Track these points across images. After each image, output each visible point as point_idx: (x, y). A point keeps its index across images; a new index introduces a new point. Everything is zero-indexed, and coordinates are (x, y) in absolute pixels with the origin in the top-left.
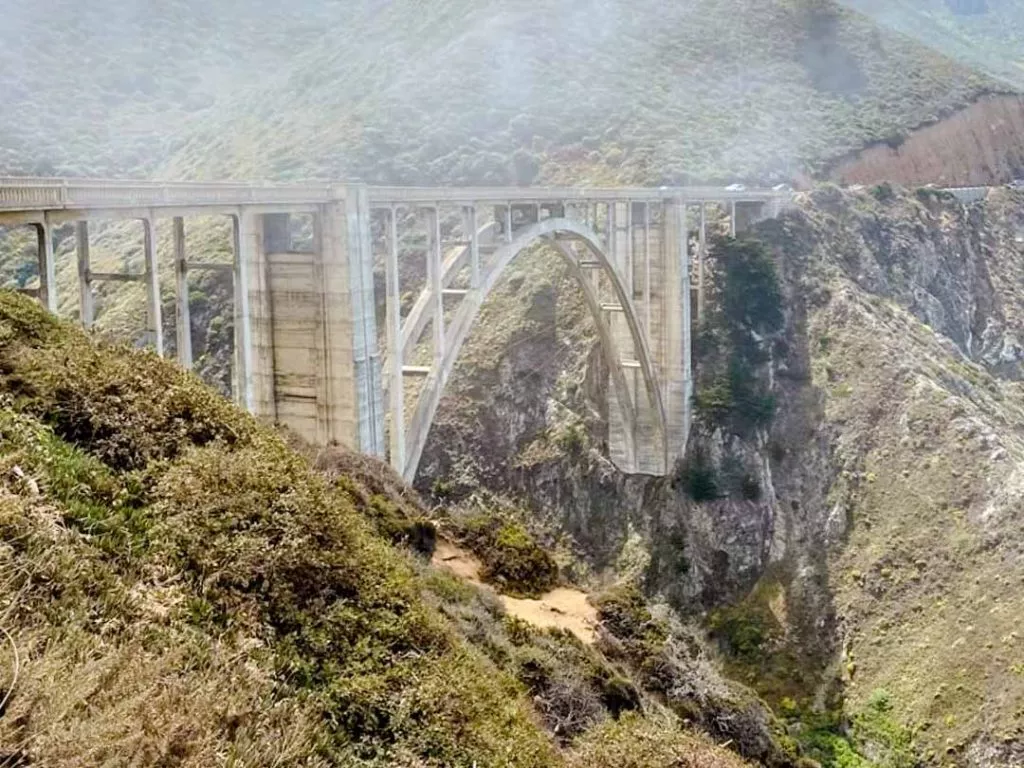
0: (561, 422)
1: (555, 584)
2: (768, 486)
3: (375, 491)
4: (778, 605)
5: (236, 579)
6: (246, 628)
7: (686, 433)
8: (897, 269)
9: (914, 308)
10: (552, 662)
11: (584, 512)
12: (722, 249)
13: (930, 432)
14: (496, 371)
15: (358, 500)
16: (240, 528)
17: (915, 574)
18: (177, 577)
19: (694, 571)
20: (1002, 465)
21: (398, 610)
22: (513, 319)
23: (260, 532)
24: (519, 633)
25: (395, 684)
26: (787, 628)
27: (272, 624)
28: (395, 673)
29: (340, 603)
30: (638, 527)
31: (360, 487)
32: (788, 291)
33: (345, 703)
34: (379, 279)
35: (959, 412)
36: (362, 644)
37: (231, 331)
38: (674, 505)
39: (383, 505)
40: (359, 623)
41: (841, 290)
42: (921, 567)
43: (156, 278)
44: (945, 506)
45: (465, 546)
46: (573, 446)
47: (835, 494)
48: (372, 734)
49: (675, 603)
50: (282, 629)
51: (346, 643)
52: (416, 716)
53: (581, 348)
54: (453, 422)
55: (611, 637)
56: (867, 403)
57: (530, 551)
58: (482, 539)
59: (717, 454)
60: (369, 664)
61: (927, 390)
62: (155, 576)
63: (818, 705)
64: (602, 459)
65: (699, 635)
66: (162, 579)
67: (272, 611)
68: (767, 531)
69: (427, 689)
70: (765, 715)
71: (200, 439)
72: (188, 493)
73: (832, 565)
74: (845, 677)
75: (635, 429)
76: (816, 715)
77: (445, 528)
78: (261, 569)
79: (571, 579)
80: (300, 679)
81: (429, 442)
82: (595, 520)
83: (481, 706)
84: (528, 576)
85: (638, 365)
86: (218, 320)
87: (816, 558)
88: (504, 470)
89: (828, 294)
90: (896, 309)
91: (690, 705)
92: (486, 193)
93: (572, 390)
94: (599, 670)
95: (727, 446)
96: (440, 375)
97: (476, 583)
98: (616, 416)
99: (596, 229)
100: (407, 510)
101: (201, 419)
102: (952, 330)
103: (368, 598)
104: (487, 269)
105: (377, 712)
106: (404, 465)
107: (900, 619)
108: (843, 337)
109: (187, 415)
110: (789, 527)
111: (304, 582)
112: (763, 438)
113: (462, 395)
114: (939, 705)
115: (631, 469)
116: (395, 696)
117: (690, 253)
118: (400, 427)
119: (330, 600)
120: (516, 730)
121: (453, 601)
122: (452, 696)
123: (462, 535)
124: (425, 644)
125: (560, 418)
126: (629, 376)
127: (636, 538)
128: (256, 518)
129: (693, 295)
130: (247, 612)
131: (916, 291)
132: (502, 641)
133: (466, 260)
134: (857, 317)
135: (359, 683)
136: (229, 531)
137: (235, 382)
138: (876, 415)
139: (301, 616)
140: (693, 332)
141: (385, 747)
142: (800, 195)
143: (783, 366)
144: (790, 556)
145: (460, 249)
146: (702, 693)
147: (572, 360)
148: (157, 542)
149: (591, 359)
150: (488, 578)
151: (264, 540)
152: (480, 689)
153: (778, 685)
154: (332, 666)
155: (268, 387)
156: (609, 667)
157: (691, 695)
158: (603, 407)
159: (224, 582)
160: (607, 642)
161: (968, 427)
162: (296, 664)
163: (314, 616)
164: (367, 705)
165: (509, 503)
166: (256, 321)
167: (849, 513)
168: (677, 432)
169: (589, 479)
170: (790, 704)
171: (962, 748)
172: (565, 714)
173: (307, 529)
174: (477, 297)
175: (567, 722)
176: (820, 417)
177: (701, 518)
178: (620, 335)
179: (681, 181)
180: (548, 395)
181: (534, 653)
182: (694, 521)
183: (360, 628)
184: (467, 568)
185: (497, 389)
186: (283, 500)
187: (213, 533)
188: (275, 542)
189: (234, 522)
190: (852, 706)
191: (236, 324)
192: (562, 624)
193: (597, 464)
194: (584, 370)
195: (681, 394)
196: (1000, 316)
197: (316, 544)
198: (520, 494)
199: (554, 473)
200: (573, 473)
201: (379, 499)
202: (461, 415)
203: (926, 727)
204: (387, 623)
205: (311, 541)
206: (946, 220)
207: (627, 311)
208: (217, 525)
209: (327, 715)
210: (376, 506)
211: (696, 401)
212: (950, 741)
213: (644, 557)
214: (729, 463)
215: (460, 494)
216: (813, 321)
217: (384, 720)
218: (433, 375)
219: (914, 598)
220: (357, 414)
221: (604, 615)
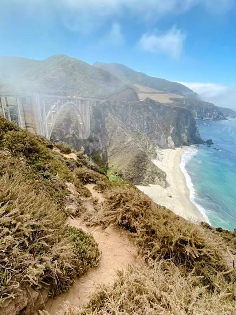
0: (72, 132)
1: (71, 153)
2: (100, 140)
3: (43, 140)
4: (101, 155)
5: (19, 150)
6: (21, 157)
7: (89, 133)
8: (117, 112)
9: (119, 118)
10: (70, 162)
11: (75, 144)
12: (94, 108)
13: (119, 134)
14: (61, 124)
15: (40, 141)
16: (18, 143)
17: (117, 151)
18: (9, 150)
19: (90, 151)
20: (127, 138)
21: (45, 154)
22: (64, 117)
23: (22, 143)
24: (65, 159)
25: (45, 164)
26: (102, 157)
27: (25, 156)
28: (45, 162)
29: (36, 153)
30: (83, 146)
31: (40, 139)
32: (103, 114)
33: (38, 166)
34: (42, 109)
35: (123, 131)
36: (40, 159)
37: (17, 116)
38: (88, 143)
39: (44, 142)
40: (39, 156)
41: (110, 115)
42: (118, 150)
43: (3, 107)
44: (121, 143)
45: (57, 148)
46: (74, 135)
47: (108, 141)
48: (42, 170)
49: (88, 155)
50: (27, 157)
51: (37, 158)
52: (48, 167)
53: (74, 121)
54: (55, 131)
55: (79, 159)
56: (112, 130)
57: (67, 148)
58: (60, 147)
59: (93, 136)
60: (41, 161)
61: (119, 128)
62: (5, 150)
63: (105, 166)
64: (78, 137)
65: (90, 159)
66: (6, 150)
67: (25, 154)
68: (100, 146)
69: (50, 164)
70: (98, 167)
71: (11, 130)
72: (9, 138)
73: (107, 150)
74: (109, 163)
75: (82, 133)
76: (105, 168)
77: (54, 146)
78: (22, 148)
79: (73, 152)
80: (30, 163)
81: (52, 134)
82: (77, 145)
83: (58, 166)
84: (67, 152)
85: (82, 124)
86: (15, 115)
87: (105, 149)
88: (64, 138)
89: (108, 115)
90: (116, 117)
91: (89, 166)
92: (59, 97)
93: (73, 127)
94: (77, 163)
95: (95, 135)
96: (53, 125)
97: (59, 153)
98: (80, 131)
99: (76, 104)
100: (48, 143)
101: (10, 127)
102: (123, 121)
103: (41, 152)
104: (59, 109)
105: (43, 167)
106: (48, 137)
107: (115, 156)
108: (110, 121)
109: (8, 126)
110: (102, 145)
111: (30, 151)
112: (99, 134)
113: (57, 127)
114: (119, 165)
115: (82, 138)
116: (45, 165)
117: (90, 108)
118: (47, 132)
119: (34, 153)
120: (64, 169)
121: (56, 155)
122: (54, 165)
123: (57, 146)
124: (50, 158)
125: (71, 131)
126: (81, 126)
127: (83, 147)
128: (21, 141)
129: (90, 115)
130: (21, 154)
131: (119, 115)
132: (63, 160)
133: (56, 107)
134: (111, 118)
135: (40, 163)
136: (17, 143)
137: (19, 124)
138: (113, 131)
139: (30, 155)
140: (90, 120)
141: (44, 171)
142: (104, 101)
143: (102, 125)
144: (102, 149)
145: (55, 105)
146: (90, 165)
147: (73, 123)
148: (4, 145)
149: (76, 123)
150: (61, 152)
151: (23, 145)
152: (58, 164)
153: (100, 164)
154: (35, 162)
155: (25, 125)
156: (78, 162)
157: (89, 165)
158: (78, 130)
159: (17, 150)
160: (78, 160)
161: (124, 133)
162: (29, 161)
163: (32, 155)
164: (41, 166)
165: (65, 143)
166: (22, 115)
167: (110, 144)
168: (88, 133)
169: (76, 139)
170: (102, 166)
171: (121, 170)
172: (72, 168)
173: (30, 143)
174: (58, 113)
175: (72, 169)
176: (107, 132)
177: (91, 144)
178: (80, 119)
179: (88, 97)
180: (70, 128)
181: (67, 161)
182: (90, 145)
183: (39, 157)
184: (58, 151)
185: (62, 127)
186: (25, 139)
187: (14, 144)
188: (25, 145)
189: (17, 142)
190: (109, 166)
191: (18, 115)
192: (71, 157)
193: (77, 137)
194: (75, 125)
195: (88, 128)
196: (128, 119)
197: (31, 145)
198: (66, 141)
199: (71, 139)
200: (74, 139)
201: (43, 141)
202: (57, 130)
203: (117, 168)
204: (44, 156)
205: (30, 145)
206: (123, 106)
207: (81, 116)
208: (14, 142)
209: (35, 168)
210: (43, 142)
211: (90, 129)
212: (120, 169)
213: (84, 150)
214: (95, 137)
215: (57, 141)
216: (106, 119)
217: (44, 168)
218: (52, 124)
219: (117, 153)
220: (40, 129)
221: (78, 156)
